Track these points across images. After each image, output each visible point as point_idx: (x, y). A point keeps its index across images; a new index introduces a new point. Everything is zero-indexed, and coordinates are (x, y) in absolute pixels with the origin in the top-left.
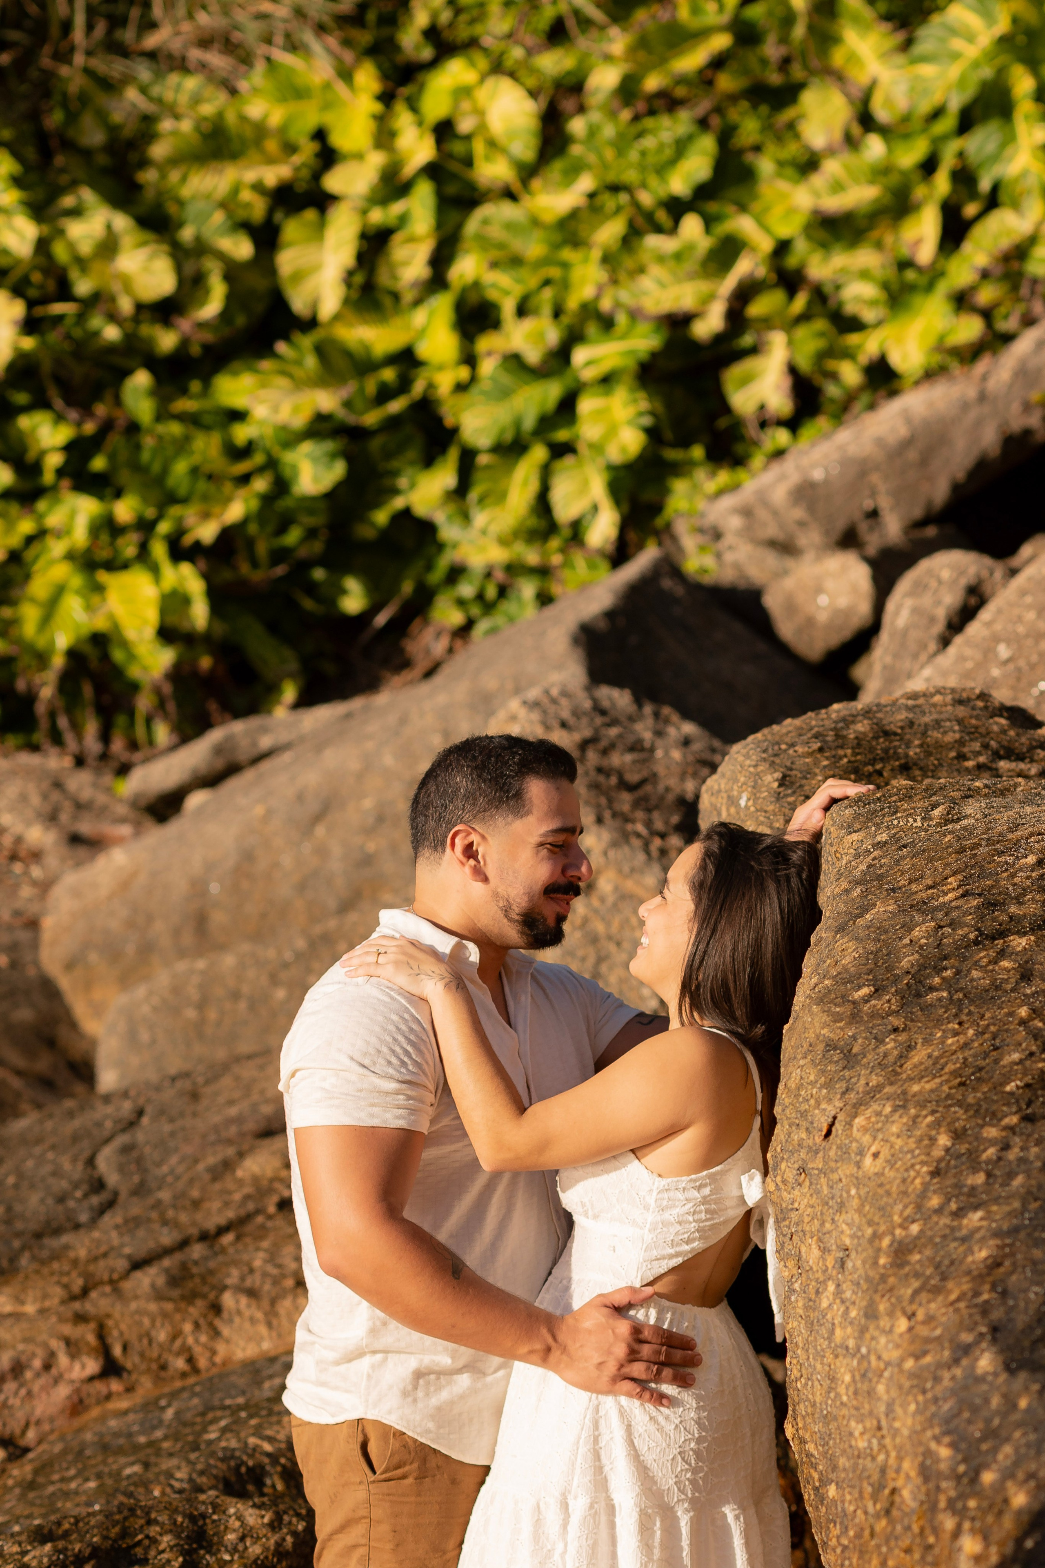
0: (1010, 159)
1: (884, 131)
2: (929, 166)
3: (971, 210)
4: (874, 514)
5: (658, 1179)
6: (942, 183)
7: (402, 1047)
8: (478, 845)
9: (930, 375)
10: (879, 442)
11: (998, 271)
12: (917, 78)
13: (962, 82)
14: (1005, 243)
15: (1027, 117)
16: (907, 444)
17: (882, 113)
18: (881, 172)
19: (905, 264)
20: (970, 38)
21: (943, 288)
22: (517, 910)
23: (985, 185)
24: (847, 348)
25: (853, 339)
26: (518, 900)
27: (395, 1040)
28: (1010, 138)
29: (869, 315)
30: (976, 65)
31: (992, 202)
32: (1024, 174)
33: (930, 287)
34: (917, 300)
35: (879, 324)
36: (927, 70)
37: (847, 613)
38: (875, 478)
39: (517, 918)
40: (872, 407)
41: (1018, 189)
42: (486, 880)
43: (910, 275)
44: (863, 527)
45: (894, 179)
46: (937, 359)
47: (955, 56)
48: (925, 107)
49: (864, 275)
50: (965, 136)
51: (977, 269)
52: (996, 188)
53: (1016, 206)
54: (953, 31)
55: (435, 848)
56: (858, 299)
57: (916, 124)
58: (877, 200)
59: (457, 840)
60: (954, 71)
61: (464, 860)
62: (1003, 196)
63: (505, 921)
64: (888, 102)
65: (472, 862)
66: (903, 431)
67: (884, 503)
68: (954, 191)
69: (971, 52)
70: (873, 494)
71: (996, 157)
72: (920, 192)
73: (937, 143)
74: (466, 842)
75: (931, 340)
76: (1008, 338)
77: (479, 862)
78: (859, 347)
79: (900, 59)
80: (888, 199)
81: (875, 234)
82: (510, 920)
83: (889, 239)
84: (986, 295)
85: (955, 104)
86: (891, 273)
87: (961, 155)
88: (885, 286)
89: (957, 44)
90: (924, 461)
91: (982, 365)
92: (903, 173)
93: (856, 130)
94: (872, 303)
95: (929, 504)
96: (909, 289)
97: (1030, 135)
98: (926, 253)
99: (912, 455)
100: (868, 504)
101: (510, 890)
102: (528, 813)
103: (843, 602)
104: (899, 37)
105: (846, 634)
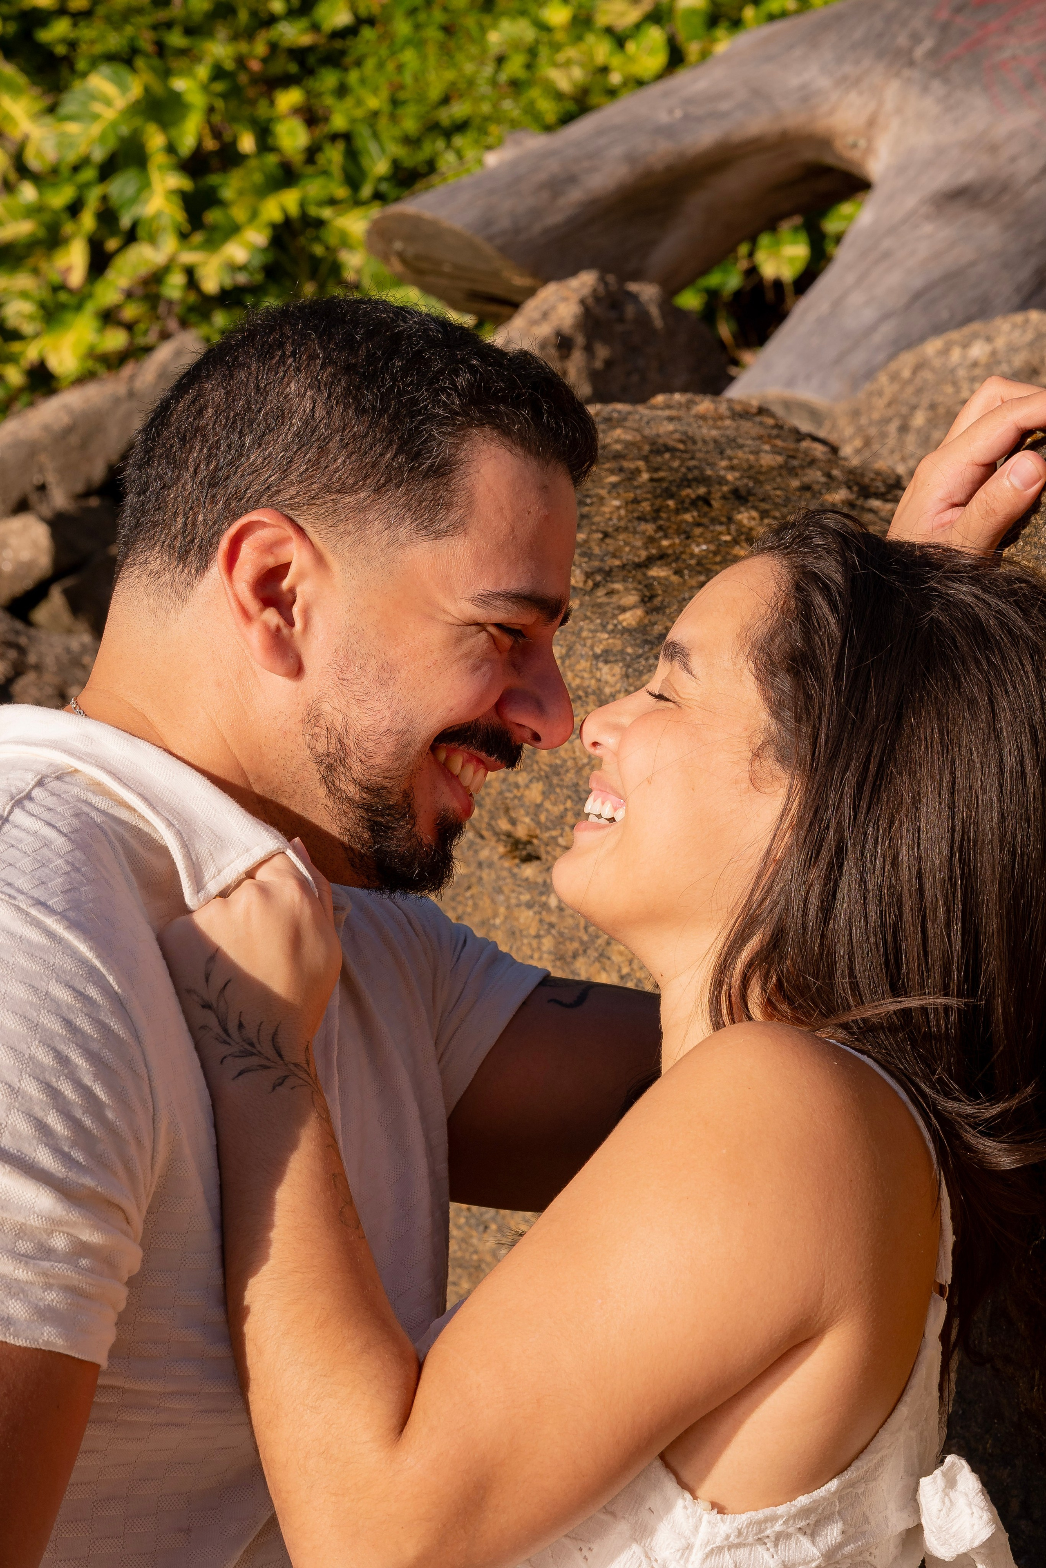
0: (146, 202)
1: (36, 178)
2: (74, 209)
3: (112, 244)
4: (42, 488)
5: (709, 1517)
6: (88, 221)
7: (79, 1086)
8: (301, 575)
9: (84, 378)
10: (46, 428)
11: (139, 292)
12: (63, 134)
13: (102, 138)
14: (143, 271)
15: (160, 168)
16: (69, 430)
17: (33, 162)
18: (34, 211)
19: (58, 288)
20: (108, 102)
21: (90, 308)
22: (357, 769)
23: (125, 222)
24: (12, 354)
25: (16, 347)
26: (369, 746)
27: (63, 1060)
28: (145, 185)
29: (28, 328)
30: (114, 125)
31: (131, 237)
32: (158, 215)
33: (79, 307)
34: (69, 316)
35: (37, 335)
36: (72, 128)
37: (29, 565)
38: (43, 458)
39: (352, 790)
40: (31, 404)
41: (154, 226)
42: (297, 670)
43: (63, 297)
44: (34, 498)
45: (46, 217)
46: (90, 364)
47: (96, 117)
48: (72, 157)
49: (24, 295)
50: (107, 181)
51: (123, 290)
52: (134, 226)
53: (153, 240)
54: (93, 96)
55: (183, 556)
56: (20, 314)
57: (65, 171)
58: (33, 235)
59: (246, 549)
60: (96, 129)
61: (253, 605)
62: (141, 232)
63: (322, 792)
64: (39, 154)
65: (272, 617)
66: (65, 420)
67: (51, 478)
68: (98, 228)
69: (109, 114)
70: (41, 470)
71: (135, 199)
72: (68, 228)
73: (83, 188)
74: (270, 561)
75: (82, 349)
76: (148, 350)
77: (291, 623)
78: (22, 353)
79: (48, 120)
80: (41, 233)
81: (31, 261)
82: (333, 790)
83: (44, 266)
84: (130, 312)
85: (99, 155)
86: (44, 294)
87: (104, 199)
88: (42, 305)
89: (97, 107)
90: (84, 445)
91: (128, 370)
92: (55, 212)
93: (13, 176)
94: (31, 318)
95: (89, 481)
96: (62, 307)
97: (163, 181)
98: (77, 277)
99: (74, 439)
100: (37, 479)
101: (355, 711)
102: (458, 528)
103: (25, 555)
104: (46, 102)
105: (27, 584)
